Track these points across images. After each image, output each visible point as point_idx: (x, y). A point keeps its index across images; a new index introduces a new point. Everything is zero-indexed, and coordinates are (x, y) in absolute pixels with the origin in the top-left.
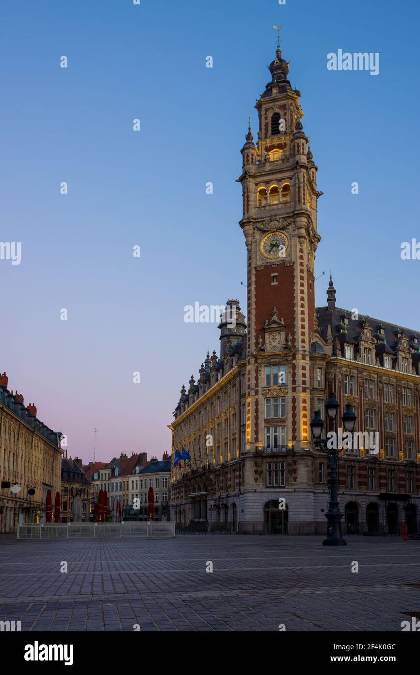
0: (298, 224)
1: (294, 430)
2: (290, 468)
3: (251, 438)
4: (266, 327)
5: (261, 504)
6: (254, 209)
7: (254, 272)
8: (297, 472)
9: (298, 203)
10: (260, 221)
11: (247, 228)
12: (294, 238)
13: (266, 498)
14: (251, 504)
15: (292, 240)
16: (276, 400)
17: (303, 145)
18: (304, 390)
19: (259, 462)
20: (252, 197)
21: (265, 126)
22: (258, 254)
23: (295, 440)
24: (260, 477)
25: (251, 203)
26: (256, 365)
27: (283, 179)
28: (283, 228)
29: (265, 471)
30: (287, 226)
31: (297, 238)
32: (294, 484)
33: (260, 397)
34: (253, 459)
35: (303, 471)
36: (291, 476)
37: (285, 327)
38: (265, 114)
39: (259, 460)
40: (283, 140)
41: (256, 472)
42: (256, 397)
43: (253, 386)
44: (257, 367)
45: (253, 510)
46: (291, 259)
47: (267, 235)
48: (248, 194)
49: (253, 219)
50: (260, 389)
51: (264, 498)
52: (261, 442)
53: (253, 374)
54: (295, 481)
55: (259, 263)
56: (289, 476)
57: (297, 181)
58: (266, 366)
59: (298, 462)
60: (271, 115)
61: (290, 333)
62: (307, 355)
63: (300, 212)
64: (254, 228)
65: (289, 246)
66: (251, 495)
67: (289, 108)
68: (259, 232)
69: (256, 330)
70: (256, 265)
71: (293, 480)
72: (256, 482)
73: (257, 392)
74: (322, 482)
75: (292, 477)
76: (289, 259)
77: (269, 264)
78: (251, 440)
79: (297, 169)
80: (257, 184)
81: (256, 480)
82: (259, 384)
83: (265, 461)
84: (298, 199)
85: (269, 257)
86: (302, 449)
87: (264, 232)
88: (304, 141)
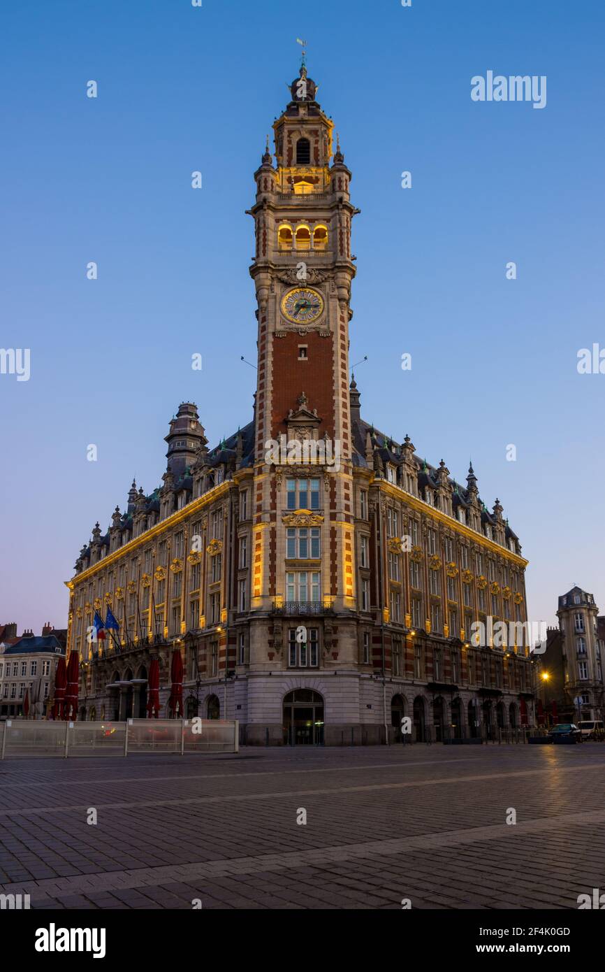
0: (340, 282)
1: (334, 580)
2: (328, 638)
3: (264, 588)
4: (291, 419)
5: (280, 695)
6: (273, 253)
7: (271, 338)
8: (338, 644)
9: (339, 254)
10: (283, 270)
11: (262, 275)
12: (333, 300)
13: (288, 685)
14: (262, 695)
15: (330, 303)
16: (303, 532)
17: (346, 180)
18: (347, 519)
19: (277, 626)
20: (271, 236)
21: (288, 151)
22: (278, 314)
23: (336, 594)
24: (278, 652)
25: (270, 243)
26: (273, 475)
27: (317, 220)
28: (317, 284)
29: (285, 642)
30: (323, 281)
31: (337, 300)
32: (334, 664)
33: (280, 526)
34: (265, 622)
35: (347, 644)
36: (328, 652)
37: (319, 422)
38: (289, 136)
39: (278, 623)
40: (314, 172)
41: (271, 643)
42: (273, 524)
43: (267, 507)
44: (274, 479)
45: (265, 705)
46: (329, 328)
47: (291, 291)
48: (265, 231)
49: (272, 264)
50: (279, 512)
51: (284, 685)
52: (280, 595)
53: (268, 490)
54: (335, 659)
55: (279, 327)
56: (326, 651)
57: (339, 225)
58: (287, 478)
59: (340, 628)
60: (297, 140)
61: (326, 432)
62: (351, 467)
63: (344, 264)
64: (272, 278)
65: (326, 309)
66: (263, 680)
67: (323, 136)
68: (280, 284)
69: (273, 423)
70: (275, 329)
71: (333, 658)
72: (271, 659)
73: (273, 518)
74: (367, 663)
75: (331, 653)
76: (325, 327)
77: (295, 331)
78: (263, 592)
79: (338, 208)
80: (278, 221)
81: (271, 656)
82: (278, 505)
83: (286, 627)
84: (339, 248)
85: (295, 321)
86: (346, 609)
87: (287, 285)
88: (347, 177)
